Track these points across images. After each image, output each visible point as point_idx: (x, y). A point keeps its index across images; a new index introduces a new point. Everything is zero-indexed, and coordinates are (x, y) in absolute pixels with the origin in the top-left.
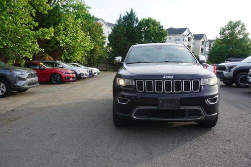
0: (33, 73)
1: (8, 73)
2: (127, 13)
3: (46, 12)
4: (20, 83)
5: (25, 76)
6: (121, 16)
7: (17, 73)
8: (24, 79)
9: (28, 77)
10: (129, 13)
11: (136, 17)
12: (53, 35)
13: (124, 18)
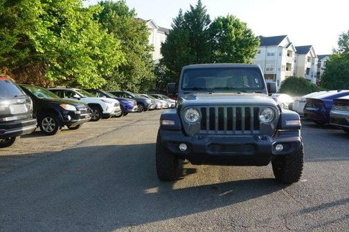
2: (192, 7)
6: (181, 12)
10: (195, 8)
11: (206, 14)
13: (186, 15)
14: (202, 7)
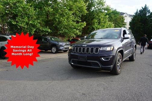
0: (68, 43)
1: (57, 43)
2: (142, 8)
3: (85, 14)
4: (61, 48)
5: (64, 45)
6: (137, 10)
7: (61, 43)
8: (63, 46)
9: (65, 45)
10: (144, 7)
11: (149, 9)
12: (85, 25)
13: (140, 11)
14: (147, 7)
